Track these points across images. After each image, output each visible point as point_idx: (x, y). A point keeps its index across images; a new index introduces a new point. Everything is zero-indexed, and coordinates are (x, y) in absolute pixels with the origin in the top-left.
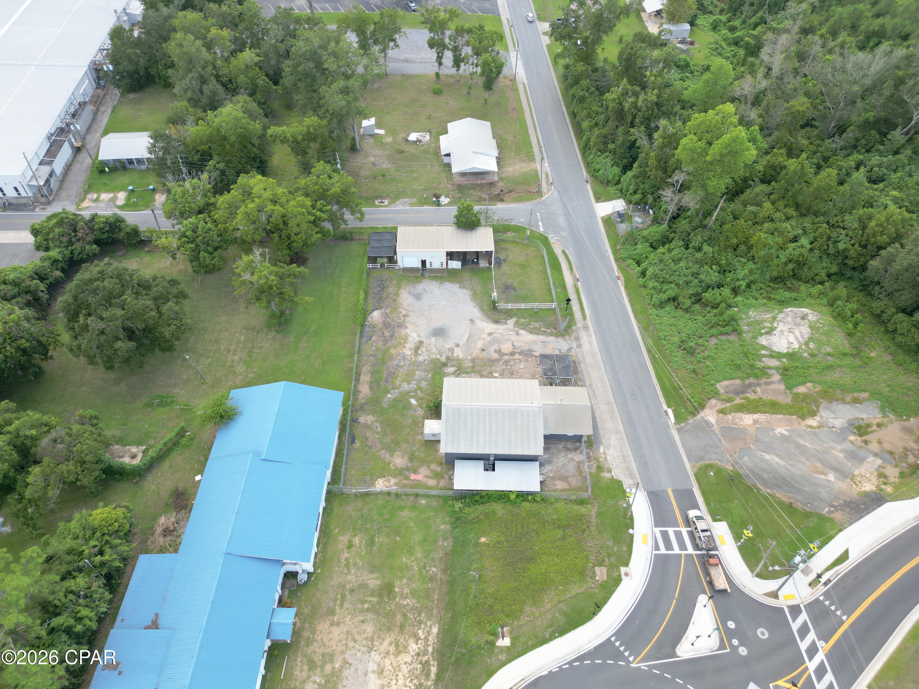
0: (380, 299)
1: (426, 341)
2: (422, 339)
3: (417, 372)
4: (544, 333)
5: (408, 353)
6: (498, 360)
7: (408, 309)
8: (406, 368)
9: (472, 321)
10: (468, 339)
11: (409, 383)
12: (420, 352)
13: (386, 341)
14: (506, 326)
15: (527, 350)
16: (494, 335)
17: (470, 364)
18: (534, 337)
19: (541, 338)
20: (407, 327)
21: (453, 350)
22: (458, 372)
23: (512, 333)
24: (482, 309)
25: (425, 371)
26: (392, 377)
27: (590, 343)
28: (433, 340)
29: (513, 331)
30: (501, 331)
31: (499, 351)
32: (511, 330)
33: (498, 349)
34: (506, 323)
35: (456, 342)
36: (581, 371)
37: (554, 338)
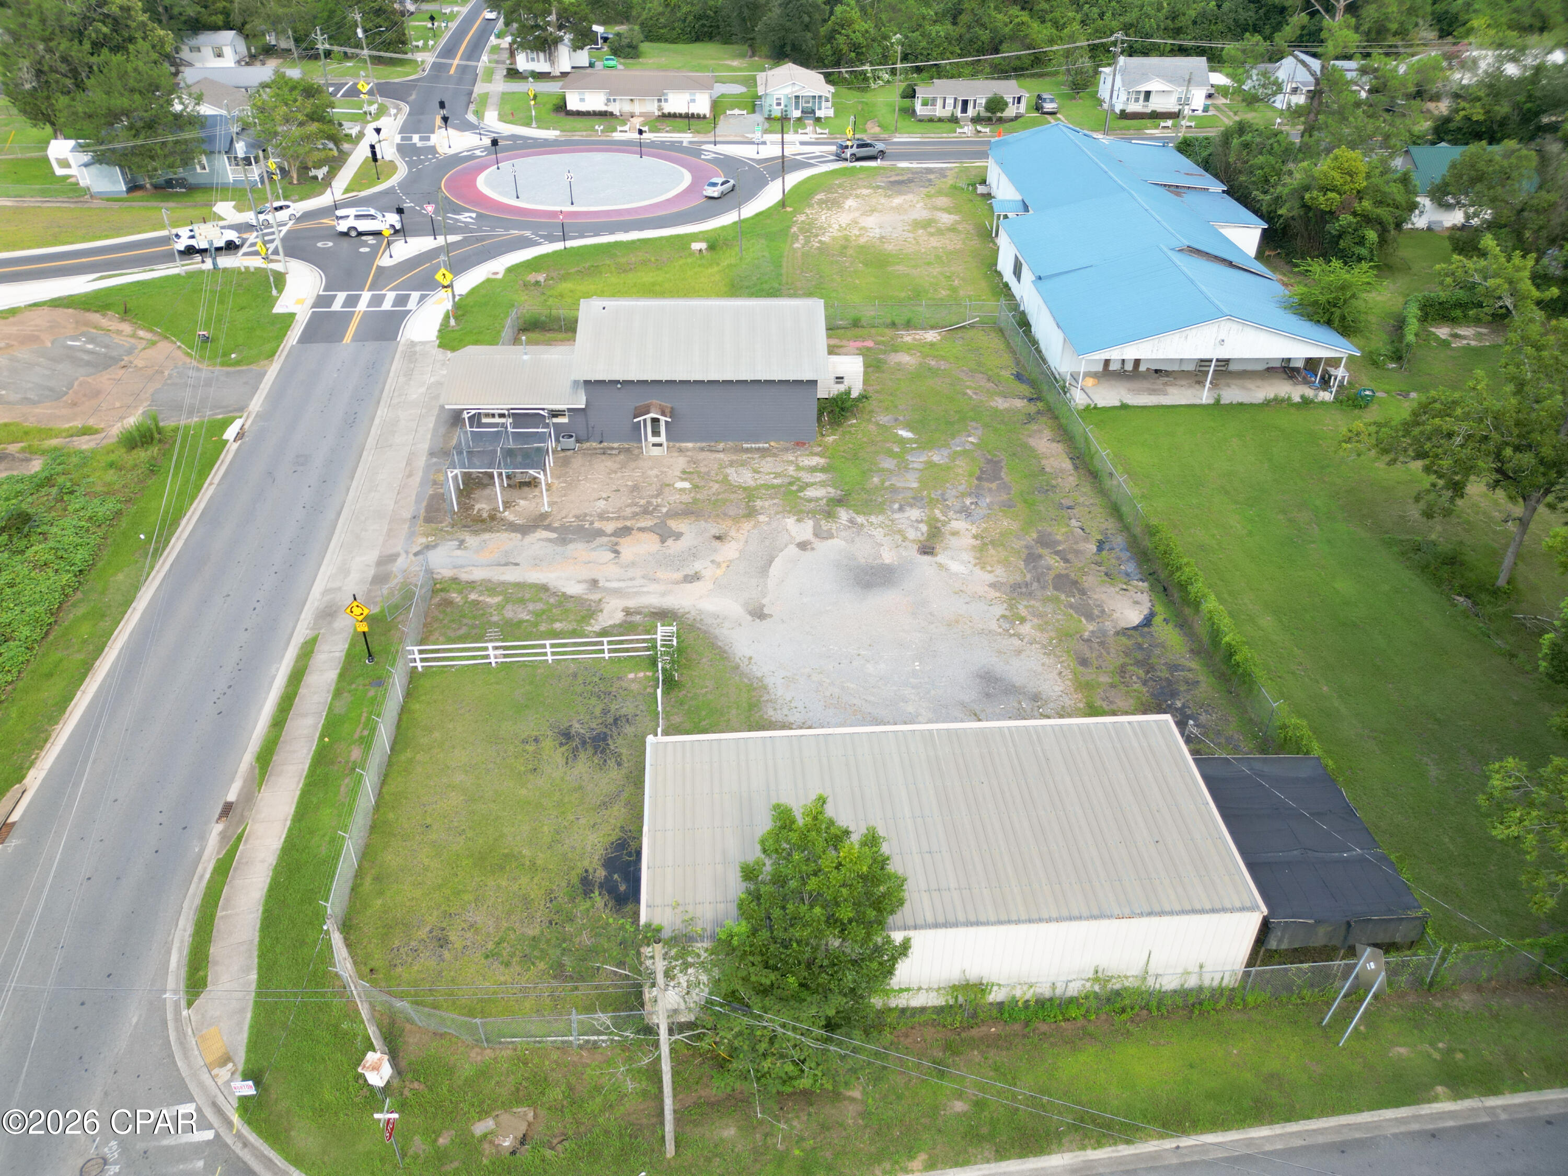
0: (1146, 664)
1: (912, 552)
2: (926, 558)
3: (915, 485)
4: (491, 587)
5: (959, 524)
6: (674, 514)
7: (1016, 642)
8: (951, 493)
9: (759, 614)
10: (770, 562)
11: (930, 464)
12: (924, 528)
13: (1045, 541)
14: (632, 603)
15: (571, 541)
16: (678, 576)
17: (759, 503)
18: (535, 576)
19: (510, 575)
20: (993, 585)
21: (816, 535)
22: (794, 488)
23: (615, 585)
24: (721, 654)
25: (894, 490)
26: (982, 472)
27: (344, 571)
28: (888, 557)
29: (606, 589)
30: (653, 587)
31: (665, 534)
32: (617, 592)
33: (670, 542)
34: (628, 612)
35: (808, 554)
36: (418, 502)
37: (464, 577)
